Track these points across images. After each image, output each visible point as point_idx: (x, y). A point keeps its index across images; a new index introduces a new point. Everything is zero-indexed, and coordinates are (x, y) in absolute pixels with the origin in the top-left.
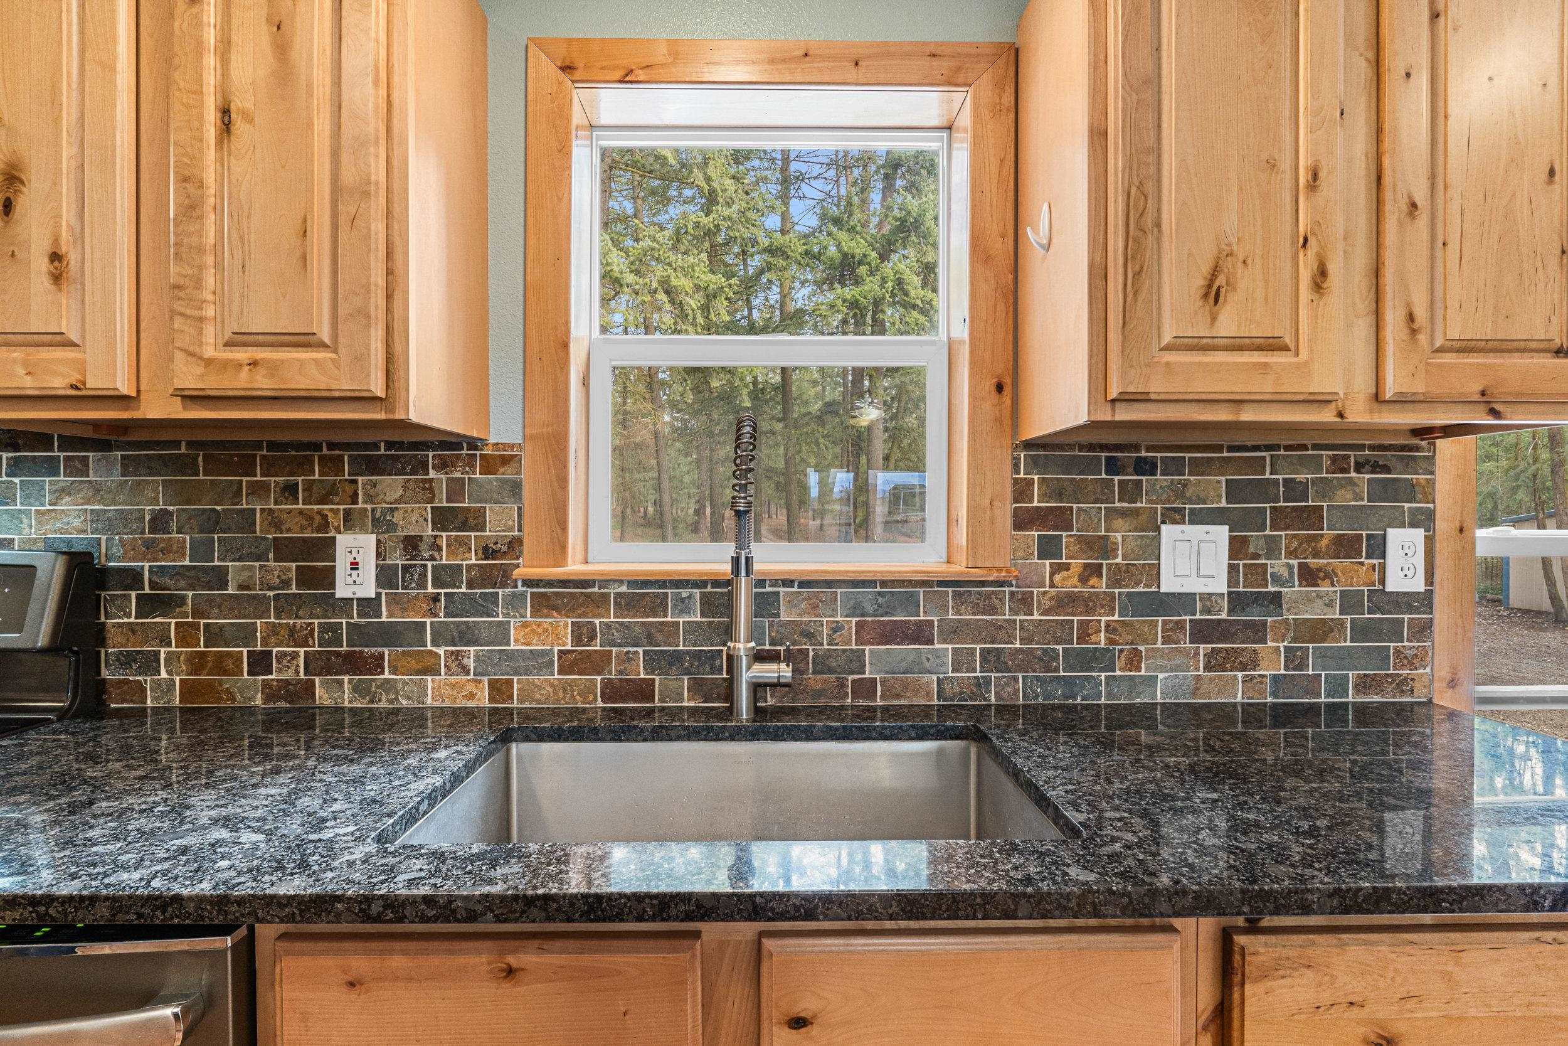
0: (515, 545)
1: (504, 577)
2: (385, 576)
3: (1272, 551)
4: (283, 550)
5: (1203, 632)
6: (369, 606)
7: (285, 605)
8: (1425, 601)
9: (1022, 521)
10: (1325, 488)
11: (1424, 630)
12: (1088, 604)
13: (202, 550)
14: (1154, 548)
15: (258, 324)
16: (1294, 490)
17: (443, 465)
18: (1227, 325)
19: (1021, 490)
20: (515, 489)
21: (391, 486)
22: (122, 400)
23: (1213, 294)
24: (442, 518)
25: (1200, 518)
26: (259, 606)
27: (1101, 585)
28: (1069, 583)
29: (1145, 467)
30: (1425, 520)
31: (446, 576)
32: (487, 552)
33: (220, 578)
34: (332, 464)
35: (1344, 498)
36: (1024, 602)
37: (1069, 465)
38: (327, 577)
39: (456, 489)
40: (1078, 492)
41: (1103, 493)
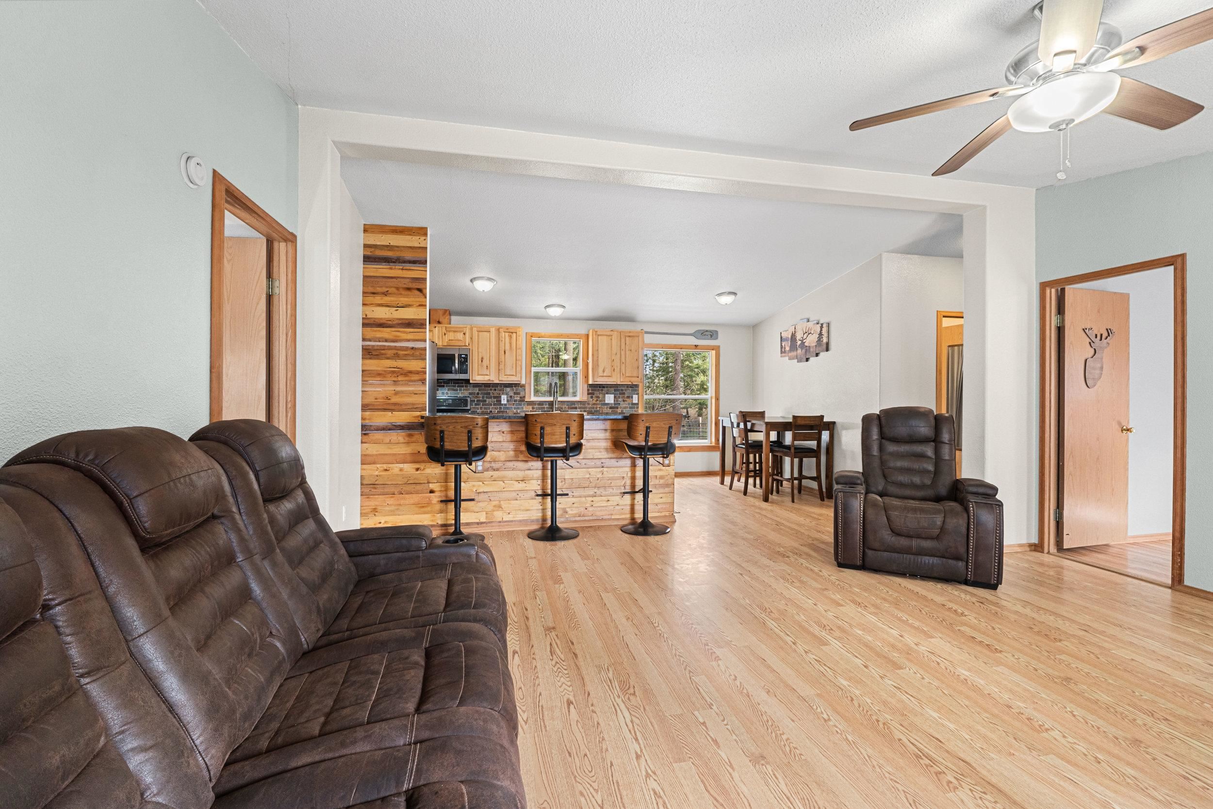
0: (524, 397)
1: (523, 401)
2: (508, 401)
3: (619, 398)
4: (495, 397)
5: (611, 408)
6: (505, 405)
7: (494, 405)
8: (637, 404)
9: (588, 394)
10: (626, 390)
11: (638, 408)
12: (597, 404)
13: (483, 397)
14: (604, 397)
15: (508, 373)
16: (622, 390)
17: (515, 387)
18: (605, 375)
19: (588, 390)
20: (525, 390)
21: (508, 389)
22: (493, 381)
23: (604, 371)
24: (515, 393)
25: (610, 394)
26: (491, 405)
27: (598, 402)
28: (594, 402)
29: (604, 387)
30: (638, 394)
31: (515, 401)
32: (521, 398)
33: (485, 401)
34: (501, 386)
35: (628, 391)
36: (589, 404)
37: (595, 387)
38: (500, 401)
39: (517, 390)
40: (595, 390)
41: (599, 390)
